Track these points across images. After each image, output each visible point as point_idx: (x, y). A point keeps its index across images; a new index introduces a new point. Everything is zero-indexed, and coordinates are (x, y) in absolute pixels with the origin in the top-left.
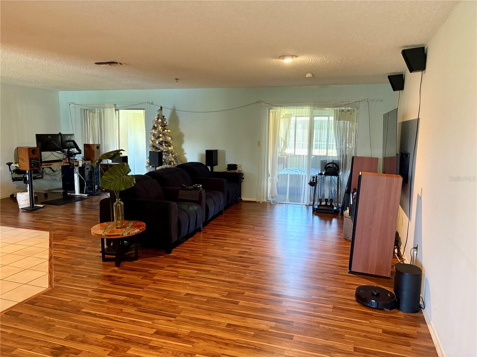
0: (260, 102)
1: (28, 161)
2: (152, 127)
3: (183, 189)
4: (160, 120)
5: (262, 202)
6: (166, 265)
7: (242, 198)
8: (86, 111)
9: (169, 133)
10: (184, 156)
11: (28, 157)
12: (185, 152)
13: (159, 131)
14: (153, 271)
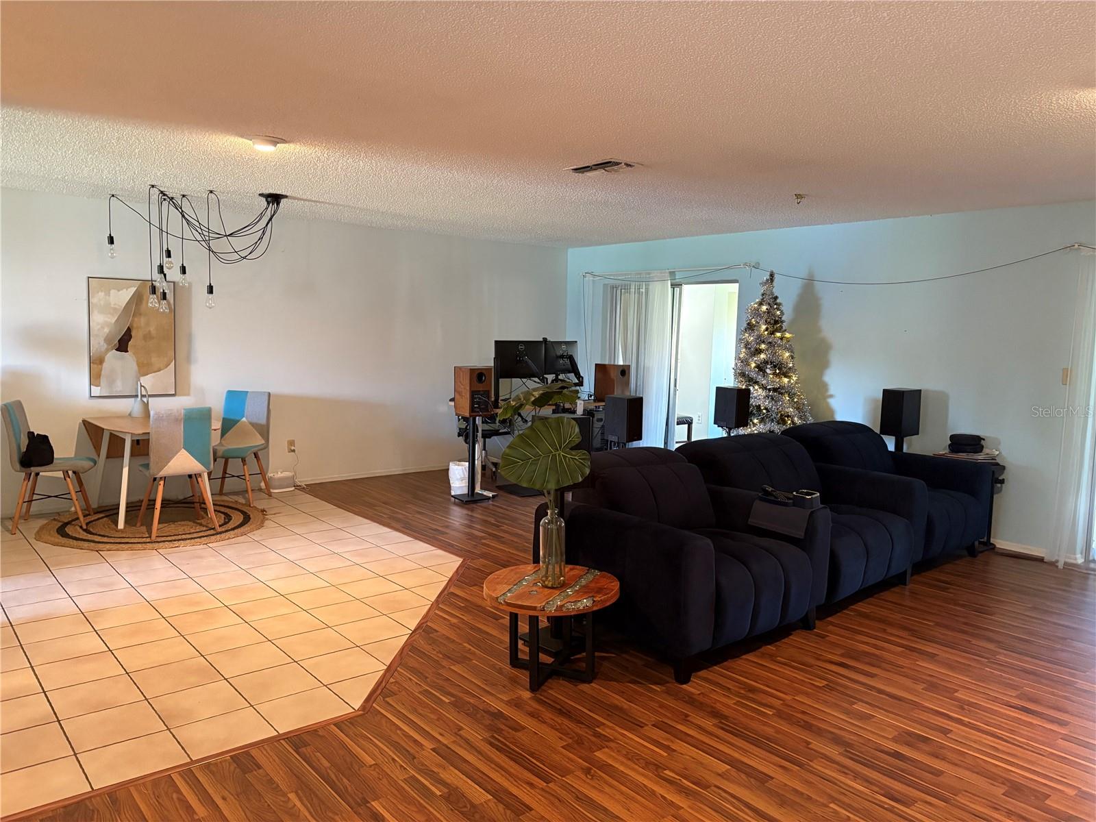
0: (1076, 246)
1: (468, 396)
2: (746, 325)
3: (767, 498)
4: (764, 308)
5: (1066, 563)
6: (654, 718)
7: (992, 541)
8: (615, 289)
9: (788, 340)
10: (828, 404)
11: (468, 388)
12: (832, 391)
13: (759, 336)
14: (610, 729)
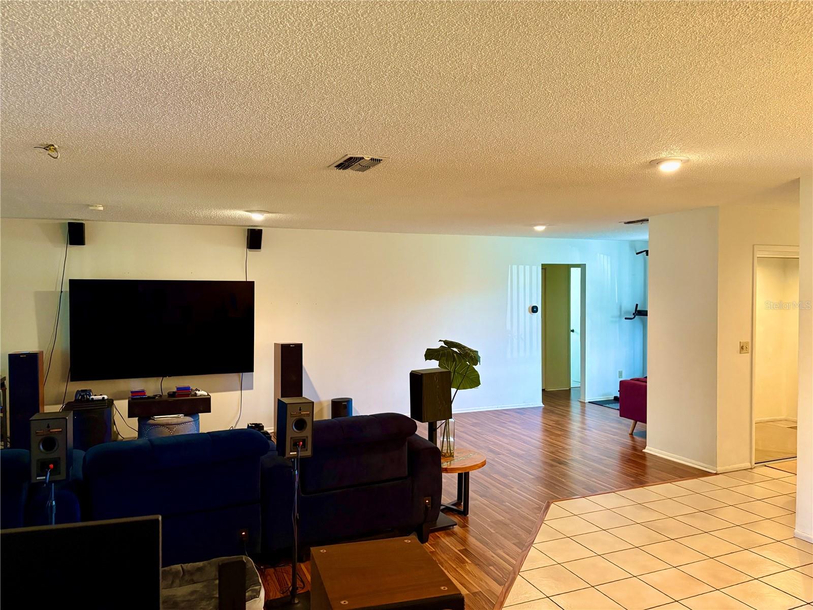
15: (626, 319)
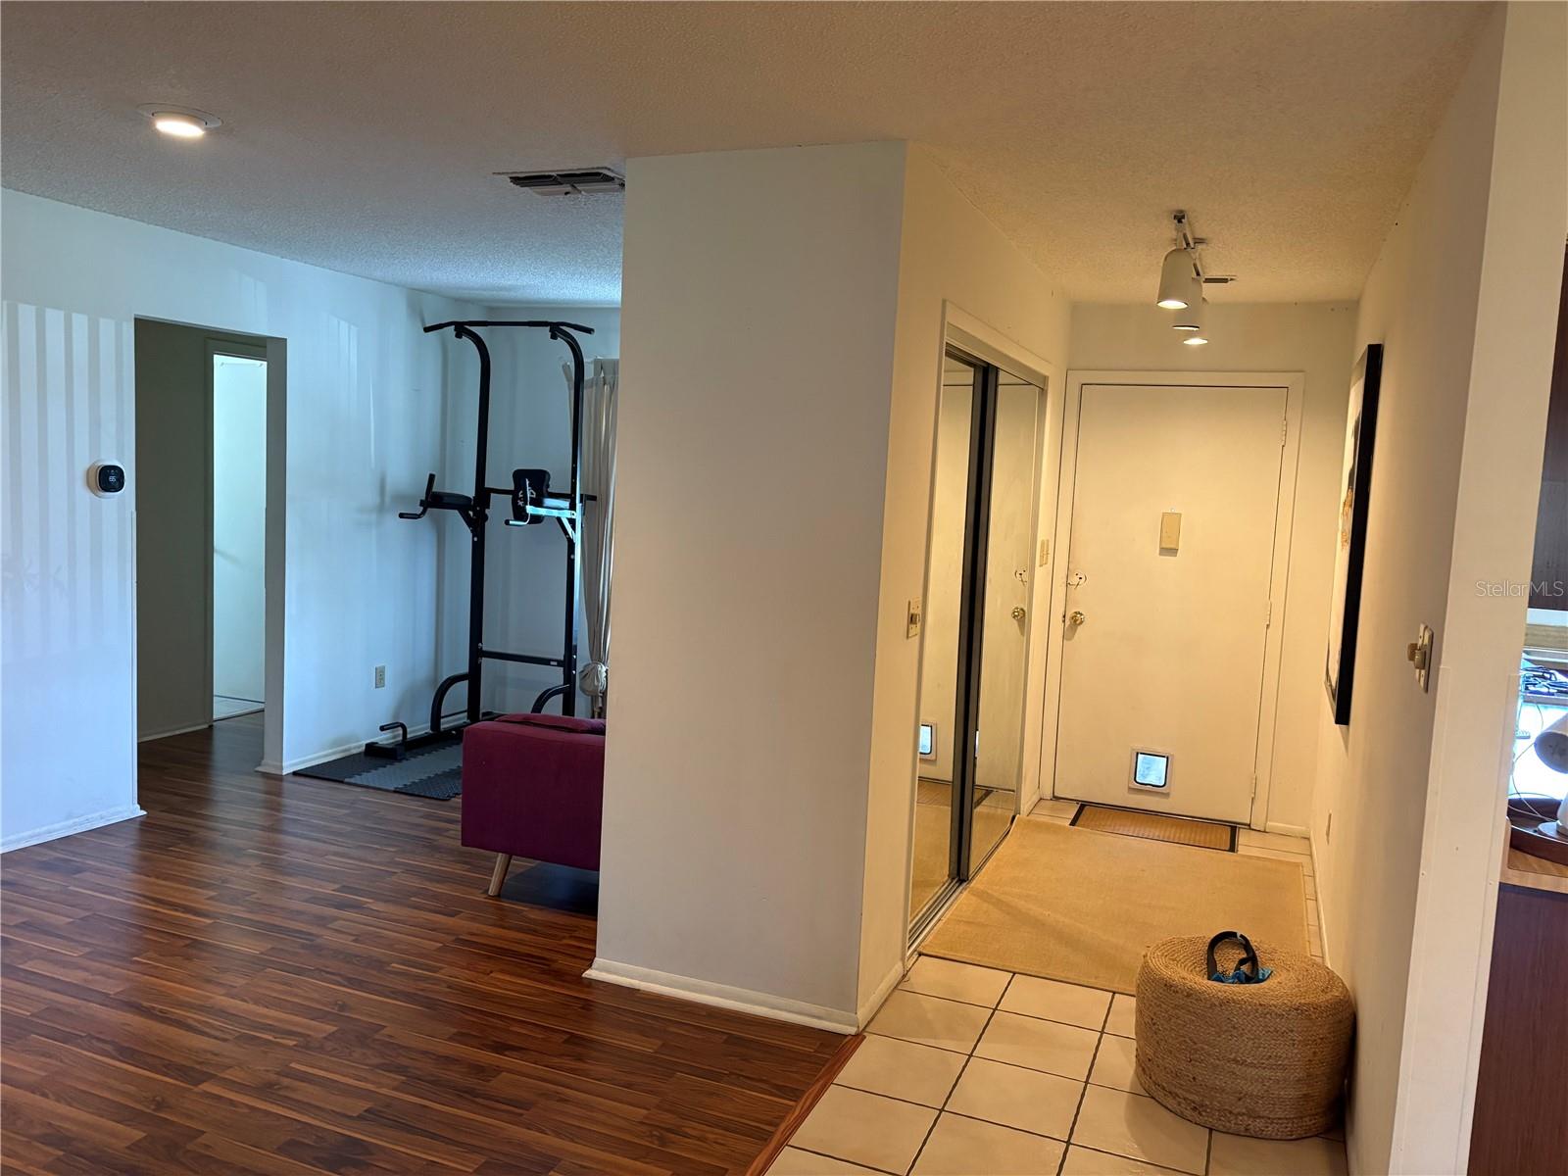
15: (402, 516)
